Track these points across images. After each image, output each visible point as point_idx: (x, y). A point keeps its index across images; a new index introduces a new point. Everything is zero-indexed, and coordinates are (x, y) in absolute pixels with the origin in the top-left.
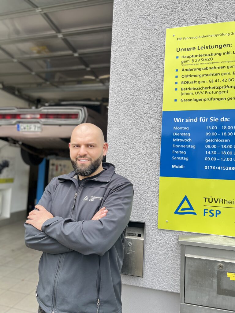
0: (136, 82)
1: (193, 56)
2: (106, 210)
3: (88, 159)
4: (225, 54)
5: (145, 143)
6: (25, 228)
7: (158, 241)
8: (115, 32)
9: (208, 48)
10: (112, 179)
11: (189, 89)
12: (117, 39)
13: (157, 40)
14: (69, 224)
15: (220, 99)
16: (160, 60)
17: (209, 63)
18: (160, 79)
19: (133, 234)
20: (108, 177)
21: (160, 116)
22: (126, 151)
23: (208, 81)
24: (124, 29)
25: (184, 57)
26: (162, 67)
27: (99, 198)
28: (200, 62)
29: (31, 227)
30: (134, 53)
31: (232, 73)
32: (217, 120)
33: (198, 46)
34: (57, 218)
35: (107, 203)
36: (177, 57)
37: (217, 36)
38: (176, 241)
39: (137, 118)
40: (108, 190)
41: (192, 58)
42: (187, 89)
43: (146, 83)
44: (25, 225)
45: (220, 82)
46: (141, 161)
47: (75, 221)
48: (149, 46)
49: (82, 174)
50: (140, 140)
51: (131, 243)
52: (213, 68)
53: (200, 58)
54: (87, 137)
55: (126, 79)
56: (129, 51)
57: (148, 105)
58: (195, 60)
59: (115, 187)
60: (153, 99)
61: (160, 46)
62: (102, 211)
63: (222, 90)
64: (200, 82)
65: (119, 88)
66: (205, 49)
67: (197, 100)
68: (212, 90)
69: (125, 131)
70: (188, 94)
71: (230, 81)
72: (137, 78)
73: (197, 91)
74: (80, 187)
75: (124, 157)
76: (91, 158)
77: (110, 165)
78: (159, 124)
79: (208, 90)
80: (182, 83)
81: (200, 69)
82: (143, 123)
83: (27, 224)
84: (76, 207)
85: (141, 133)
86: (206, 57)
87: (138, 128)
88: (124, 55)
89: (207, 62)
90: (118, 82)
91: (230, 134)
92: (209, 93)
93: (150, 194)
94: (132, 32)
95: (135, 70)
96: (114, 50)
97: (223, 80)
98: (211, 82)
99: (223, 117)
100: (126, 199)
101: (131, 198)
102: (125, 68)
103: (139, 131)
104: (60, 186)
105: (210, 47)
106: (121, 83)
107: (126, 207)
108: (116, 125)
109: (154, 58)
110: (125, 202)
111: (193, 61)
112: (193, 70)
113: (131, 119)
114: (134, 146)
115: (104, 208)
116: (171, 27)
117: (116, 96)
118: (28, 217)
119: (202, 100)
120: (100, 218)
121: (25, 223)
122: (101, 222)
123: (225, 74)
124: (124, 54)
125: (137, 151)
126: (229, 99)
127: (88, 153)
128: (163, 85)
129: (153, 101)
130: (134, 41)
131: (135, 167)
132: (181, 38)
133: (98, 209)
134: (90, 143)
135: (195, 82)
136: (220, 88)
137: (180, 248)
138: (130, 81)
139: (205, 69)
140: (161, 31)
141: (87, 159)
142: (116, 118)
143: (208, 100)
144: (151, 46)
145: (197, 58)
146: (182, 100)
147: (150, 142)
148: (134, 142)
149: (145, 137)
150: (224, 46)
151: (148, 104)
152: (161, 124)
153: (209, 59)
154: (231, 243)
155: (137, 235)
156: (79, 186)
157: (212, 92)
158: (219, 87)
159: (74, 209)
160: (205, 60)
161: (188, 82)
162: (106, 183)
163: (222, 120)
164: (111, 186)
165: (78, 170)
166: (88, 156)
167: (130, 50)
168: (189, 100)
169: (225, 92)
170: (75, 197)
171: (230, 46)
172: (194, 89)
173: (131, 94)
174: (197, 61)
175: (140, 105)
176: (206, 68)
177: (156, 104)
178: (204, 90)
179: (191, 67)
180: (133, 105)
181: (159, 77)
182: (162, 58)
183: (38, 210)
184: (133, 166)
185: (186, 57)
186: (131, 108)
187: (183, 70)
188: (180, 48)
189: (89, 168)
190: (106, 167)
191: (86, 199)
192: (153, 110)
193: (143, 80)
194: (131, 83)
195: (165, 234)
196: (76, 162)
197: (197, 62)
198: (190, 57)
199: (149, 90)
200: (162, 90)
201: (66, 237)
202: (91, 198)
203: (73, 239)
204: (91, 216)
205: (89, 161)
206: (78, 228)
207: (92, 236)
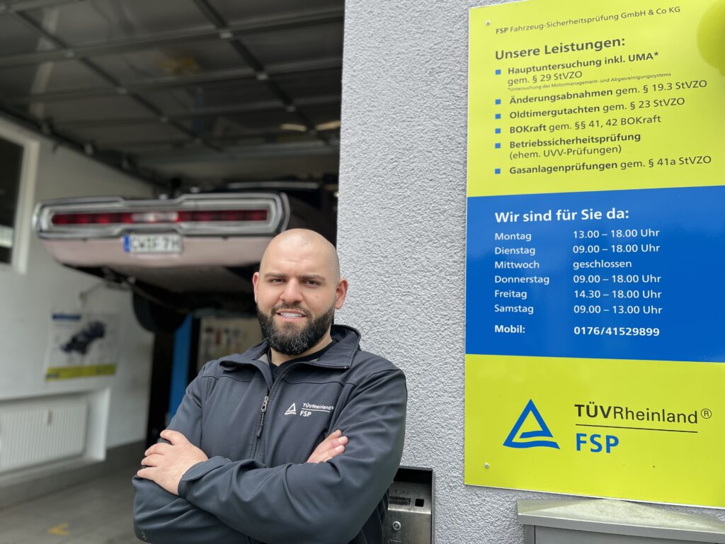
0: (402, 131)
1: (534, 67)
2: (344, 439)
4: (611, 61)
5: (428, 274)
6: (136, 489)
7: (466, 516)
8: (351, 18)
9: (568, 50)
10: (355, 360)
11: (528, 145)
12: (356, 33)
13: (451, 34)
14: (251, 474)
15: (602, 167)
16: (458, 79)
17: (572, 84)
18: (458, 122)
19: (403, 499)
20: (347, 357)
21: (463, 210)
22: (382, 292)
23: (572, 125)
24: (371, 12)
25: (515, 70)
26: (463, 95)
27: (324, 408)
28: (552, 81)
29: (150, 486)
30: (396, 64)
31: (627, 105)
32: (597, 215)
33: (546, 47)
34: (218, 460)
36: (498, 72)
37: (589, 21)
38: (511, 515)
39: (408, 213)
40: (348, 387)
41: (532, 74)
42: (524, 145)
43: (426, 133)
44: (135, 482)
45: (600, 125)
46: (419, 318)
47: (265, 467)
48: (430, 49)
49: (285, 347)
50: (416, 267)
51: (399, 523)
52: (582, 96)
53: (552, 72)
54: (305, 261)
55: (379, 124)
56: (385, 60)
57: (432, 184)
58: (539, 78)
59: (365, 381)
60: (445, 169)
61: (456, 48)
62: (335, 441)
63: (606, 145)
64: (553, 129)
65: (364, 146)
66: (561, 51)
67: (550, 170)
68: (582, 146)
69: (379, 246)
70: (526, 155)
71: (624, 123)
72: (404, 121)
73: (547, 148)
74: (276, 382)
75: (377, 307)
76: (308, 312)
78: (459, 228)
79: (574, 146)
80: (512, 130)
81: (553, 99)
82: (422, 227)
83: (141, 479)
84: (267, 431)
85: (418, 249)
86: (566, 71)
87: (410, 237)
88: (372, 68)
89: (568, 80)
90: (361, 132)
91: (632, 248)
92: (576, 152)
93: (446, 398)
94: (392, 17)
95: (400, 102)
96: (349, 59)
97: (609, 123)
98: (581, 127)
99: (614, 209)
100: (392, 410)
101: (401, 407)
102: (377, 98)
103: (413, 244)
104: (225, 380)
105: (575, 47)
106: (368, 134)
107: (392, 430)
108: (357, 233)
109: (443, 75)
110: (389, 416)
111: (535, 79)
112: (537, 99)
113: (393, 216)
114: (403, 281)
115: (338, 432)
116: (481, 4)
117: (355, 163)
118: (144, 462)
119: (561, 169)
120: (330, 458)
121: (136, 476)
122: (333, 465)
123: (611, 108)
124: (373, 66)
125: (409, 294)
126: (625, 166)
127: (305, 299)
128: (467, 135)
129: (444, 173)
130: (396, 36)
131: (404, 331)
132: (506, 29)
133: (322, 436)
134: (311, 274)
135: (542, 127)
136: (603, 139)
137: (521, 533)
138: (389, 129)
139: (564, 97)
140: (457, 14)
142: (357, 216)
143: (574, 168)
144: (436, 47)
145: (545, 72)
146: (512, 171)
147: (441, 271)
148: (401, 272)
149: (427, 258)
150: (607, 44)
151: (431, 180)
152: (464, 227)
153: (574, 75)
154: (649, 517)
155: (413, 501)
156: (274, 380)
157: (584, 150)
158: (599, 139)
159: (259, 438)
160: (562, 77)
161: (525, 129)
162: (341, 371)
163: (611, 215)
164: (354, 379)
165: (276, 338)
167: (387, 58)
168: (530, 170)
169: (615, 150)
170: (264, 407)
171: (621, 44)
172: (540, 144)
173: (392, 159)
174: (545, 79)
175: (413, 184)
176: (568, 96)
177: (451, 181)
178: (565, 147)
179: (531, 94)
180: (396, 184)
181: (456, 118)
182: (463, 74)
183: (169, 442)
184: (399, 329)
185: (518, 71)
186: (392, 192)
187: (513, 101)
188: (503, 52)
189: (303, 333)
190: (337, 337)
191: (291, 411)
192: (444, 194)
193: (419, 125)
194: (391, 133)
195: (484, 498)
196: (271, 318)
197: (546, 83)
198: (527, 70)
199: (432, 148)
200: (465, 148)
201: (246, 506)
202: (305, 407)
203: (264, 513)
204: (305, 455)
205: (305, 319)
206: (277, 481)
207: (312, 502)
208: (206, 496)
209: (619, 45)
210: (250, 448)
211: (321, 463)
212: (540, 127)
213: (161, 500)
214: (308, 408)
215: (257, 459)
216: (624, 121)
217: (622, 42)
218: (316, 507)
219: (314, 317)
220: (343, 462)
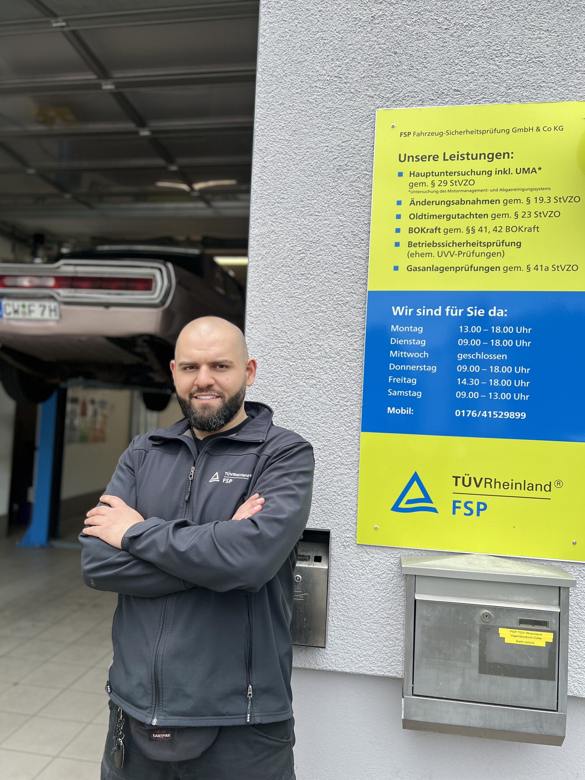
0: (310, 224)
1: (432, 172)
2: (262, 500)
3: (216, 394)
4: (500, 172)
5: (331, 359)
6: (82, 545)
7: (357, 570)
8: (262, 108)
9: (464, 158)
11: (424, 245)
12: (268, 124)
13: (358, 133)
14: (184, 531)
15: (488, 269)
16: (363, 178)
17: (465, 191)
18: (362, 219)
19: (303, 556)
20: (262, 432)
21: (363, 302)
22: (288, 375)
23: (464, 230)
24: (282, 104)
25: (415, 174)
26: (368, 193)
27: (244, 475)
28: (448, 187)
29: (97, 541)
30: (306, 158)
31: (512, 215)
32: (481, 313)
33: (444, 153)
34: (154, 521)
35: (261, 486)
36: (400, 174)
37: (483, 132)
38: (395, 569)
39: (313, 303)
40: (263, 458)
41: (431, 178)
42: (421, 245)
43: (332, 228)
44: (81, 539)
45: (488, 231)
46: (320, 399)
47: (196, 525)
48: (338, 146)
49: (204, 426)
50: (319, 353)
51: (300, 576)
52: (474, 202)
53: (449, 179)
54: (213, 348)
55: (288, 216)
56: (295, 153)
57: (336, 276)
58: (437, 183)
59: (278, 453)
60: (348, 263)
61: (362, 147)
62: (254, 502)
63: (492, 249)
64: (447, 231)
65: (273, 236)
66: (458, 159)
67: (442, 270)
68: (471, 249)
69: (286, 333)
70: (422, 255)
71: (508, 230)
72: (311, 215)
73: (441, 249)
74: (200, 455)
75: (283, 389)
76: (222, 393)
77: (260, 407)
78: (360, 319)
79: (464, 249)
80: (411, 230)
81: (449, 203)
82: (326, 316)
83: (86, 536)
84: (195, 496)
85: (321, 336)
86: (461, 178)
87: (314, 326)
88: (283, 161)
89: (463, 187)
90: (271, 223)
91: (508, 343)
92: (465, 254)
93: (341, 471)
94: (302, 111)
95: (309, 196)
96: (261, 150)
97: (495, 230)
98: (471, 232)
99: (495, 308)
100: (301, 476)
101: (309, 473)
102: (287, 190)
103: (317, 332)
104: (155, 453)
105: (470, 157)
106: (277, 225)
107: (301, 492)
108: (265, 319)
109: (350, 173)
110: (299, 481)
111: (433, 184)
112: (434, 203)
113: (299, 305)
114: (307, 365)
115: (257, 495)
116: (387, 106)
117: (264, 252)
118: (86, 522)
119: (452, 269)
120: (250, 516)
121: (81, 534)
122: (253, 521)
123: (498, 216)
124: (283, 158)
125: (312, 377)
126: (507, 269)
127: (216, 382)
128: (369, 232)
129: (348, 267)
130: (306, 131)
131: (307, 411)
132: (409, 133)
133: (242, 499)
134: (220, 359)
135: (437, 229)
136: (489, 244)
137: (403, 583)
138: (298, 221)
139: (458, 203)
140: (365, 114)
141: (213, 393)
142: (265, 303)
143: (463, 269)
144: (343, 144)
145: (443, 178)
146: (409, 269)
147: (342, 358)
148: (305, 358)
149: (329, 345)
150: (498, 156)
151: (336, 273)
152: (364, 318)
153: (467, 183)
154: (508, 567)
155: (313, 558)
156: (198, 453)
157: (473, 253)
158: (486, 244)
159: (188, 502)
160: (457, 183)
161: (422, 230)
162: (256, 444)
163: (492, 313)
164: (268, 451)
165: (195, 419)
166: (216, 387)
167: (297, 151)
168: (424, 269)
169: (499, 254)
170: (191, 476)
171: (510, 157)
172: (435, 245)
173: (300, 251)
174: (442, 184)
175: (318, 275)
176: (461, 202)
177: (353, 275)
178: (457, 249)
179: (430, 197)
180: (303, 275)
181: (360, 215)
182: (368, 173)
183: (109, 505)
184: (303, 409)
185: (418, 175)
186: (300, 282)
187: (412, 203)
188: (405, 155)
189: (218, 412)
190: (253, 412)
191: (215, 479)
192: (347, 286)
193: (325, 220)
194: (299, 225)
195: (372, 555)
196: (190, 401)
197: (444, 188)
198: (427, 175)
199: (338, 242)
200: (368, 245)
201: (181, 555)
202: (227, 476)
203: (196, 559)
204: (229, 515)
205: (219, 399)
206: (207, 536)
207: (237, 550)
208: (145, 549)
209: (508, 158)
210: (181, 510)
211: (243, 519)
212: (436, 229)
213: (106, 554)
214: (230, 476)
215: (188, 519)
216: (508, 229)
217: (511, 155)
218: (239, 554)
219: (227, 397)
220: (261, 518)
